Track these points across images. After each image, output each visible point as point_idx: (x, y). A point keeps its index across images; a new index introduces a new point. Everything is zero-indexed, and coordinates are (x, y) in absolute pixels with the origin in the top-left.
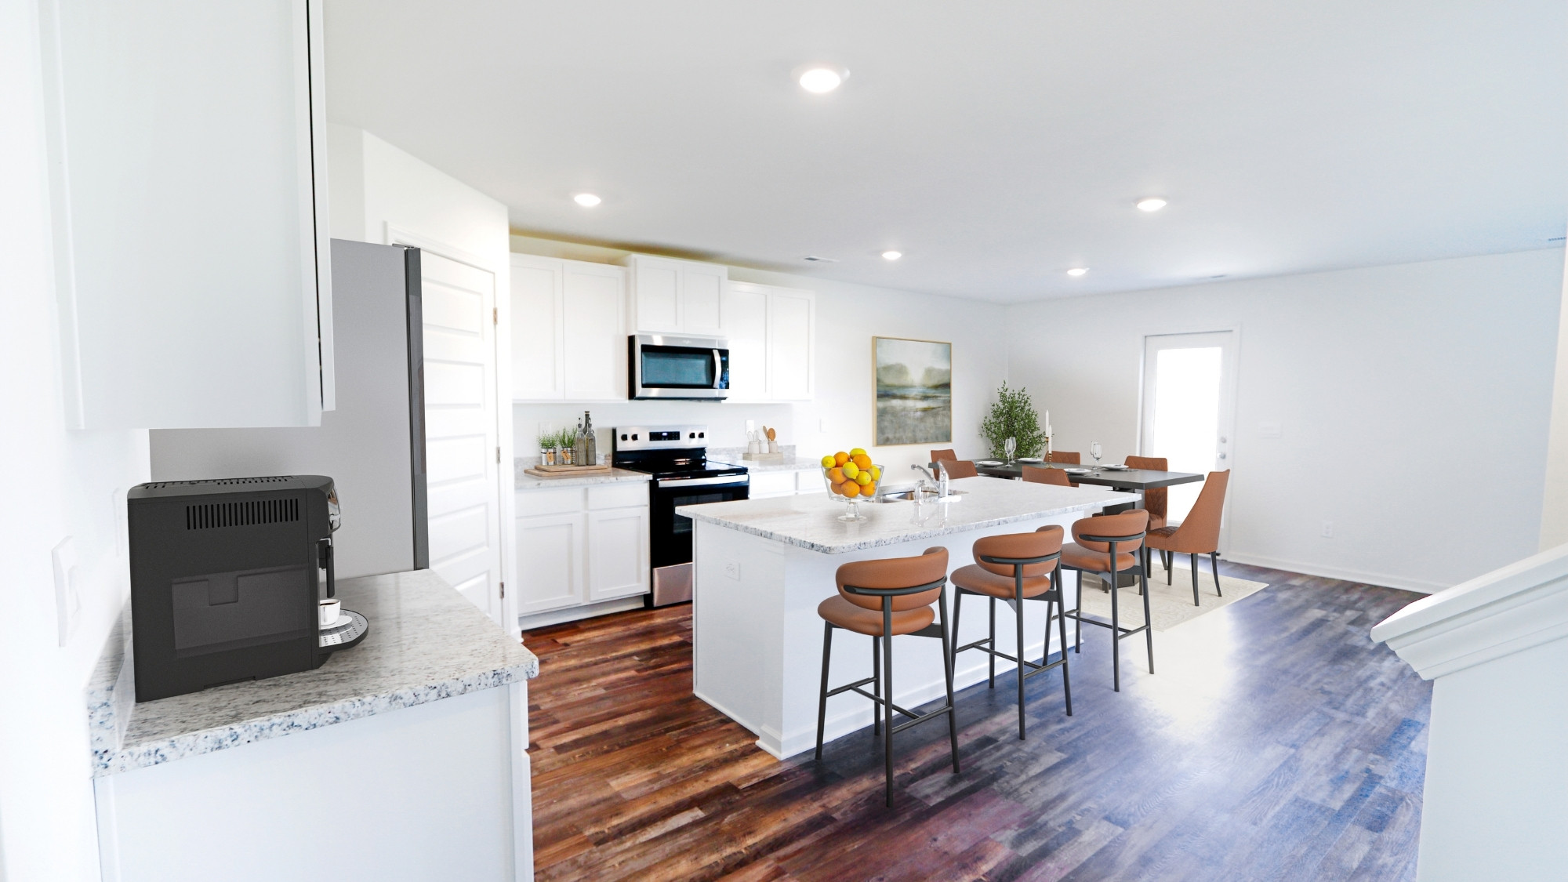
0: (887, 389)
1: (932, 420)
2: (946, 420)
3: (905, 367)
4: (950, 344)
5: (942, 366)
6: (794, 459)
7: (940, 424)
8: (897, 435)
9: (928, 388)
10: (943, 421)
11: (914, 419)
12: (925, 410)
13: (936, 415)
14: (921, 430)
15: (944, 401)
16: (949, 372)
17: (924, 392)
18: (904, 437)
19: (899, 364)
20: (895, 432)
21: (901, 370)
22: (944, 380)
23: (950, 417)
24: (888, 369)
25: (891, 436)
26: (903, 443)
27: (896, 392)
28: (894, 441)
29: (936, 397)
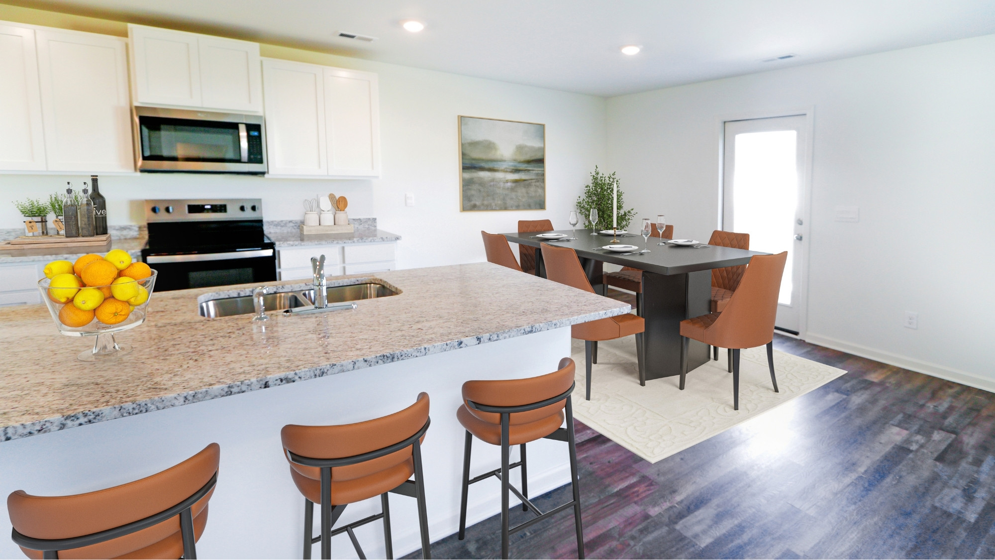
0: (473, 162)
1: (524, 190)
2: (540, 191)
3: (494, 144)
4: (543, 126)
5: (536, 144)
6: (375, 230)
7: (533, 194)
8: (485, 202)
9: (520, 162)
10: (536, 192)
11: (504, 188)
12: (516, 181)
13: (529, 185)
14: (512, 199)
15: (537, 174)
16: (543, 150)
17: (515, 166)
18: (493, 204)
19: (486, 141)
20: (483, 200)
21: (489, 146)
22: (538, 156)
23: (544, 188)
24: (474, 144)
25: (478, 203)
26: (493, 210)
27: (483, 164)
28: (482, 207)
29: (529, 170)
